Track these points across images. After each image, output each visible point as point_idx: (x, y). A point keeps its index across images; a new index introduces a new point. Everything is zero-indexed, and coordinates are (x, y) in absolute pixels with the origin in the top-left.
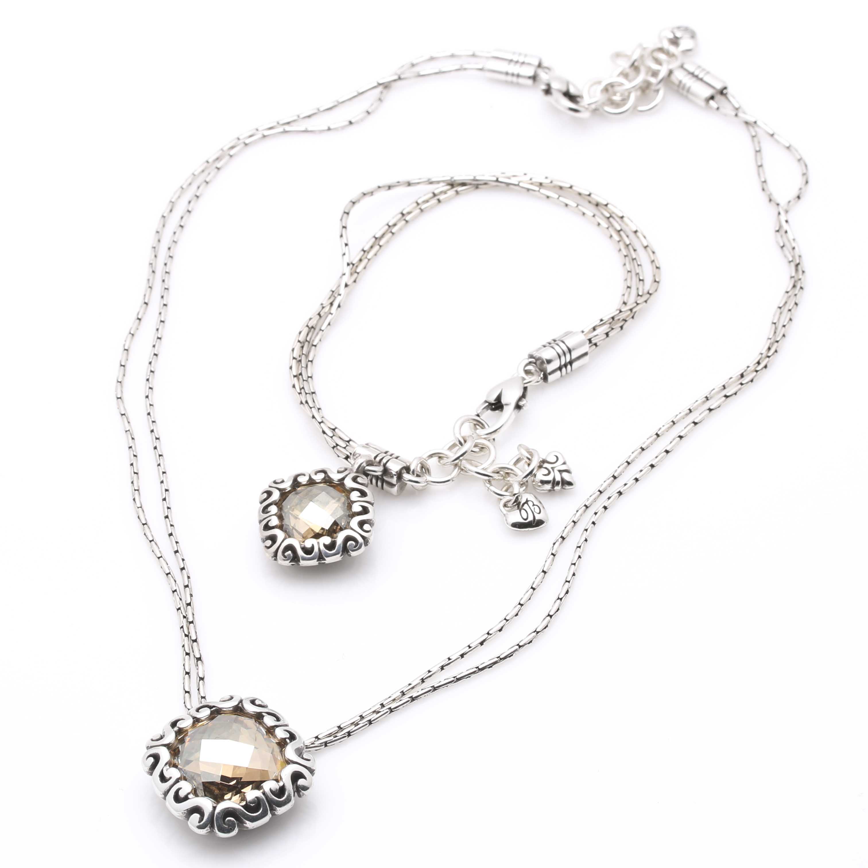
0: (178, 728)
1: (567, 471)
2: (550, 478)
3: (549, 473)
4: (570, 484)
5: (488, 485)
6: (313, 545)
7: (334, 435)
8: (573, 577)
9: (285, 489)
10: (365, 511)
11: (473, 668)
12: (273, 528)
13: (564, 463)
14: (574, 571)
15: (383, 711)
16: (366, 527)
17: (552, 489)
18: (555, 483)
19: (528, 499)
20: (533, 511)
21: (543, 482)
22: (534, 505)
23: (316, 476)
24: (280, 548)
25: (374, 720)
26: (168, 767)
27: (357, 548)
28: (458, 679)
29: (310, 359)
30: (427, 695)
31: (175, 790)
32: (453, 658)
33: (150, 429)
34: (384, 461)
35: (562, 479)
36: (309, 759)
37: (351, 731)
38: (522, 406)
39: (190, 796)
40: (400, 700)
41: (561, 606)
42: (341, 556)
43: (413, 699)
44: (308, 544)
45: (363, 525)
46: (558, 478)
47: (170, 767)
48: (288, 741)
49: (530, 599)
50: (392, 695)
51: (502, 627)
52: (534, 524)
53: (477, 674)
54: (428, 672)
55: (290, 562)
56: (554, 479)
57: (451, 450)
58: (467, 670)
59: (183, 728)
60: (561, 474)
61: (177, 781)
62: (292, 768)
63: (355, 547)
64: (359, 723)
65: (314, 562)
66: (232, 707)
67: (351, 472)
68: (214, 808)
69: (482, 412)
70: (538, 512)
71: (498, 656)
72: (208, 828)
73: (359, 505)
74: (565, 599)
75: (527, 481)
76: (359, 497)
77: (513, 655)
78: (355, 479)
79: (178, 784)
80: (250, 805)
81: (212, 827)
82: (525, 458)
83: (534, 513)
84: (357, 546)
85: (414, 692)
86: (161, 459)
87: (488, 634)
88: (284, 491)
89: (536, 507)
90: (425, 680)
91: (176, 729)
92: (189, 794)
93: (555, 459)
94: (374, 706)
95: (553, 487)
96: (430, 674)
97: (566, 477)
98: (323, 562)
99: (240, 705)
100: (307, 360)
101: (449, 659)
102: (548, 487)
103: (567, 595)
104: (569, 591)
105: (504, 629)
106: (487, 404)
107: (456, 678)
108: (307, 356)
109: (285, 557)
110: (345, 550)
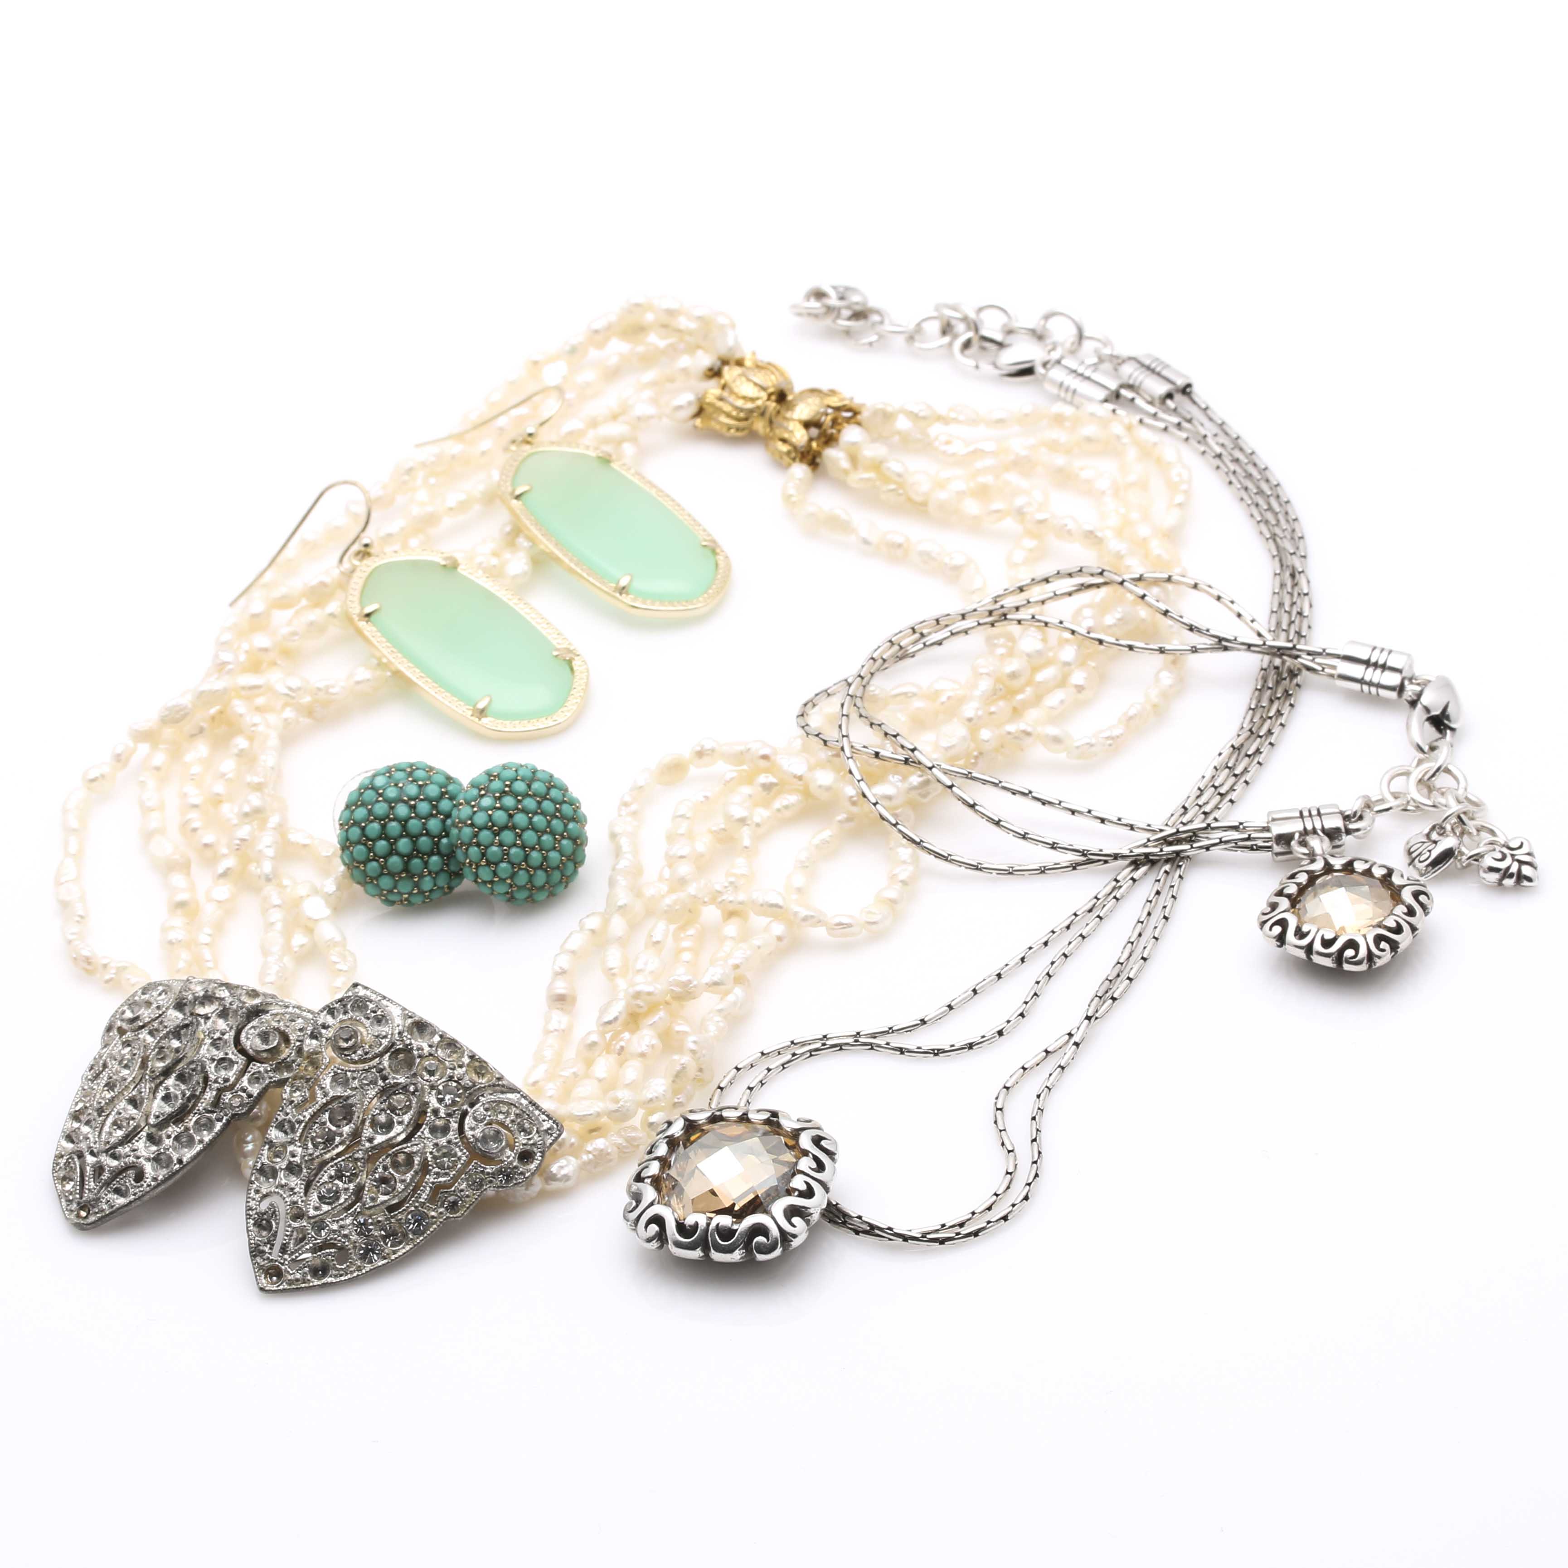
1: (1530, 864)
2: (1502, 865)
3: (1503, 859)
4: (1530, 880)
13: (1529, 854)
17: (1500, 883)
18: (1506, 874)
21: (1492, 869)
35: (1520, 872)
46: (1514, 869)
56: (1508, 869)
60: (1520, 865)
93: (1517, 845)
95: (1502, 879)
97: (1526, 870)
102: (1495, 877)
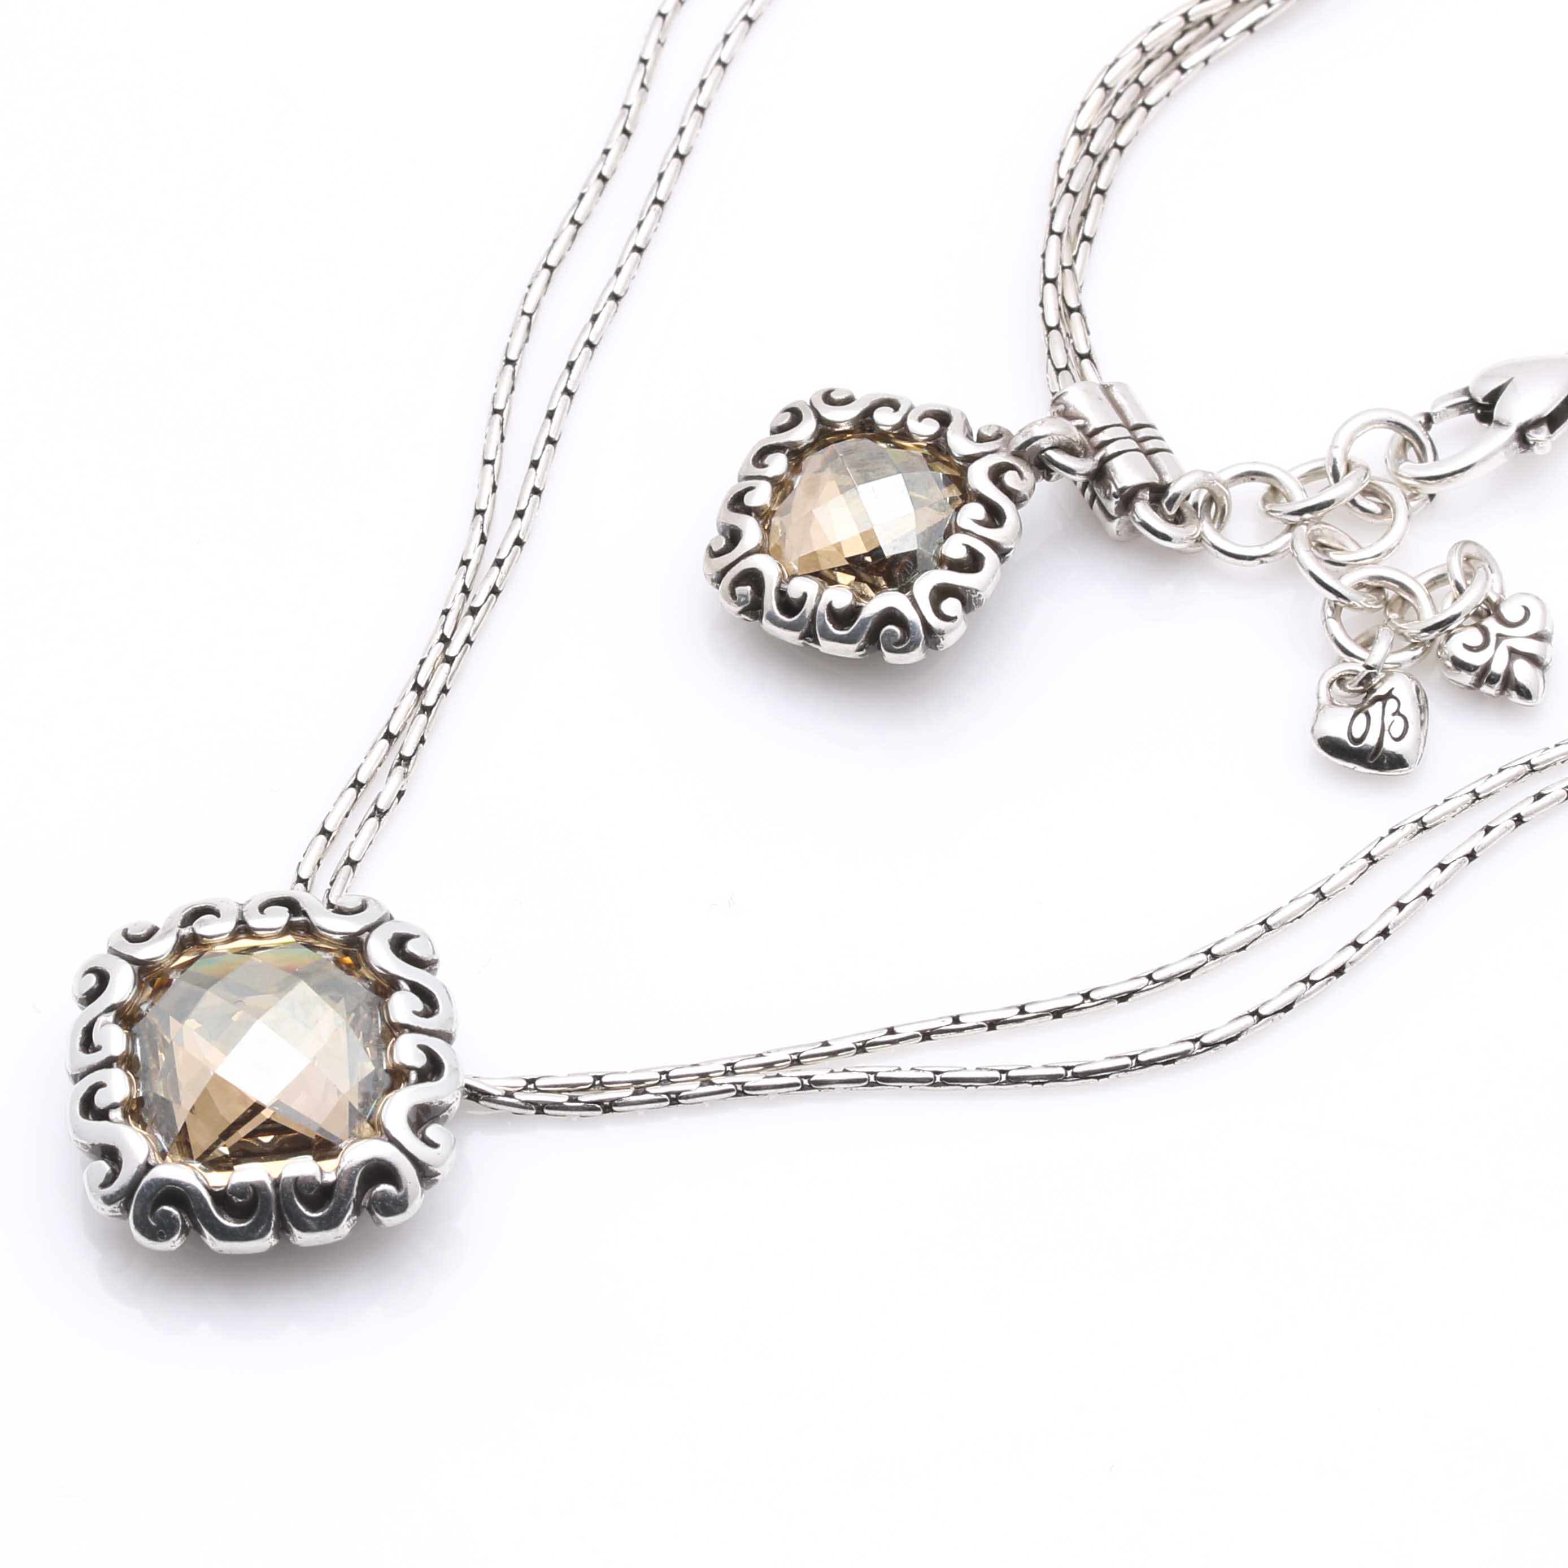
0: (191, 932)
1: (1534, 660)
2: (1477, 659)
3: (1485, 644)
4: (1525, 693)
5: (1329, 613)
6: (805, 595)
7: (1057, 327)
8: (1377, 938)
9: (833, 424)
10: (973, 563)
11: (992, 1070)
12: (748, 511)
13: (1539, 637)
14: (1389, 924)
15: (721, 1084)
16: (951, 606)
17: (1475, 689)
18: (1484, 675)
19: (1394, 693)
20: (1386, 728)
21: (1459, 665)
22: (1397, 713)
23: (917, 423)
24: (734, 569)
25: (687, 1097)
26: (111, 1017)
27: (900, 647)
28: (946, 1082)
29: (1148, 102)
30: (851, 1089)
31: (92, 1083)
32: (967, 1021)
33: (682, 123)
34: (1110, 449)
35: (1508, 673)
36: (436, 1141)
37: (616, 1102)
38: (1532, 443)
39: (116, 1114)
40: (778, 1076)
41: (1301, 1002)
42: (860, 649)
43: (810, 1085)
44: (796, 588)
45: (945, 598)
46: (1498, 668)
47: (115, 1022)
48: (413, 1076)
49: (1244, 948)
50: (768, 1052)
51: (1131, 994)
52: (1372, 759)
53: (993, 1087)
54: (886, 1031)
55: (741, 613)
56: (1487, 666)
57: (1304, 483)
58: (978, 1069)
59: (203, 936)
60: (1511, 659)
61: (108, 1063)
62: (378, 1149)
63: (898, 643)
64: (648, 1089)
65: (792, 637)
66: (340, 933)
67: (1004, 449)
68: (148, 1167)
69: (1444, 415)
70: (1397, 736)
71: (1070, 1065)
72: (115, 1207)
73: (964, 544)
74: (1322, 986)
75: (1432, 641)
76: (979, 522)
77: (1110, 1077)
78: (996, 474)
79: (104, 1071)
80: (231, 1197)
81: (126, 1209)
82: (1452, 583)
83: (1386, 733)
84: (905, 643)
85: (819, 1069)
86: (652, 213)
87: (1086, 996)
88: (829, 428)
89: (1399, 720)
90: (867, 1048)
91: (186, 931)
92: (114, 1106)
93: (1520, 616)
94: (710, 1062)
95: (1478, 683)
96: (892, 1037)
97: (1523, 672)
98: (812, 645)
99: (364, 937)
100: (1140, 101)
101: (956, 1020)
102: (1467, 679)
103: (1334, 978)
104: (1346, 970)
105: (1134, 1000)
106: (1466, 399)
107: (940, 1075)
108: (1144, 89)
109: (733, 595)
110: (873, 640)
